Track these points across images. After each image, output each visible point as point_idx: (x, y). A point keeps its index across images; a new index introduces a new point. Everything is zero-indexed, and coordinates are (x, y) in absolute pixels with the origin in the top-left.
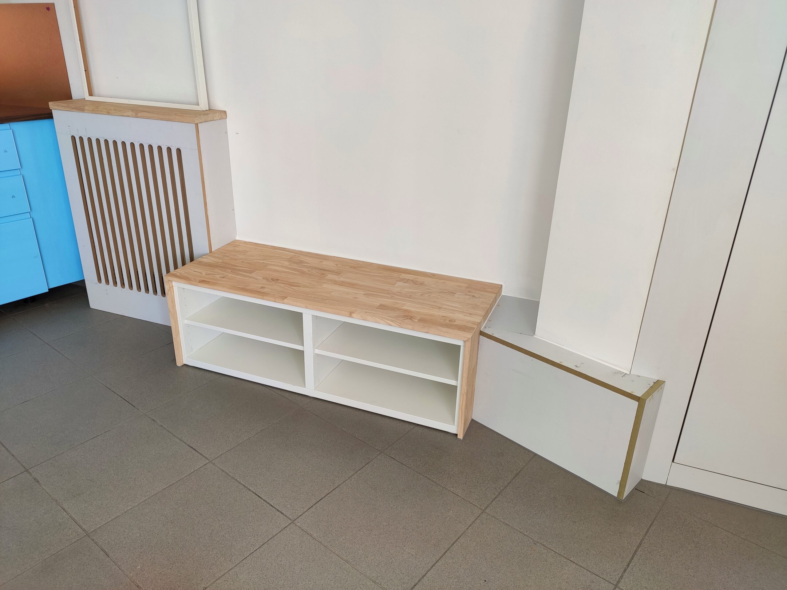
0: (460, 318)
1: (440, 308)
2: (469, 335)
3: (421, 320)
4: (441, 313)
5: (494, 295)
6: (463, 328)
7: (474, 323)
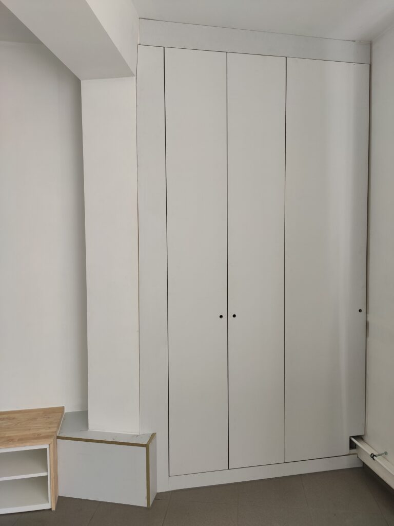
0: (43, 431)
1: (29, 429)
2: (51, 440)
3: (19, 440)
4: (32, 432)
5: (60, 414)
6: (47, 437)
7: (53, 432)
